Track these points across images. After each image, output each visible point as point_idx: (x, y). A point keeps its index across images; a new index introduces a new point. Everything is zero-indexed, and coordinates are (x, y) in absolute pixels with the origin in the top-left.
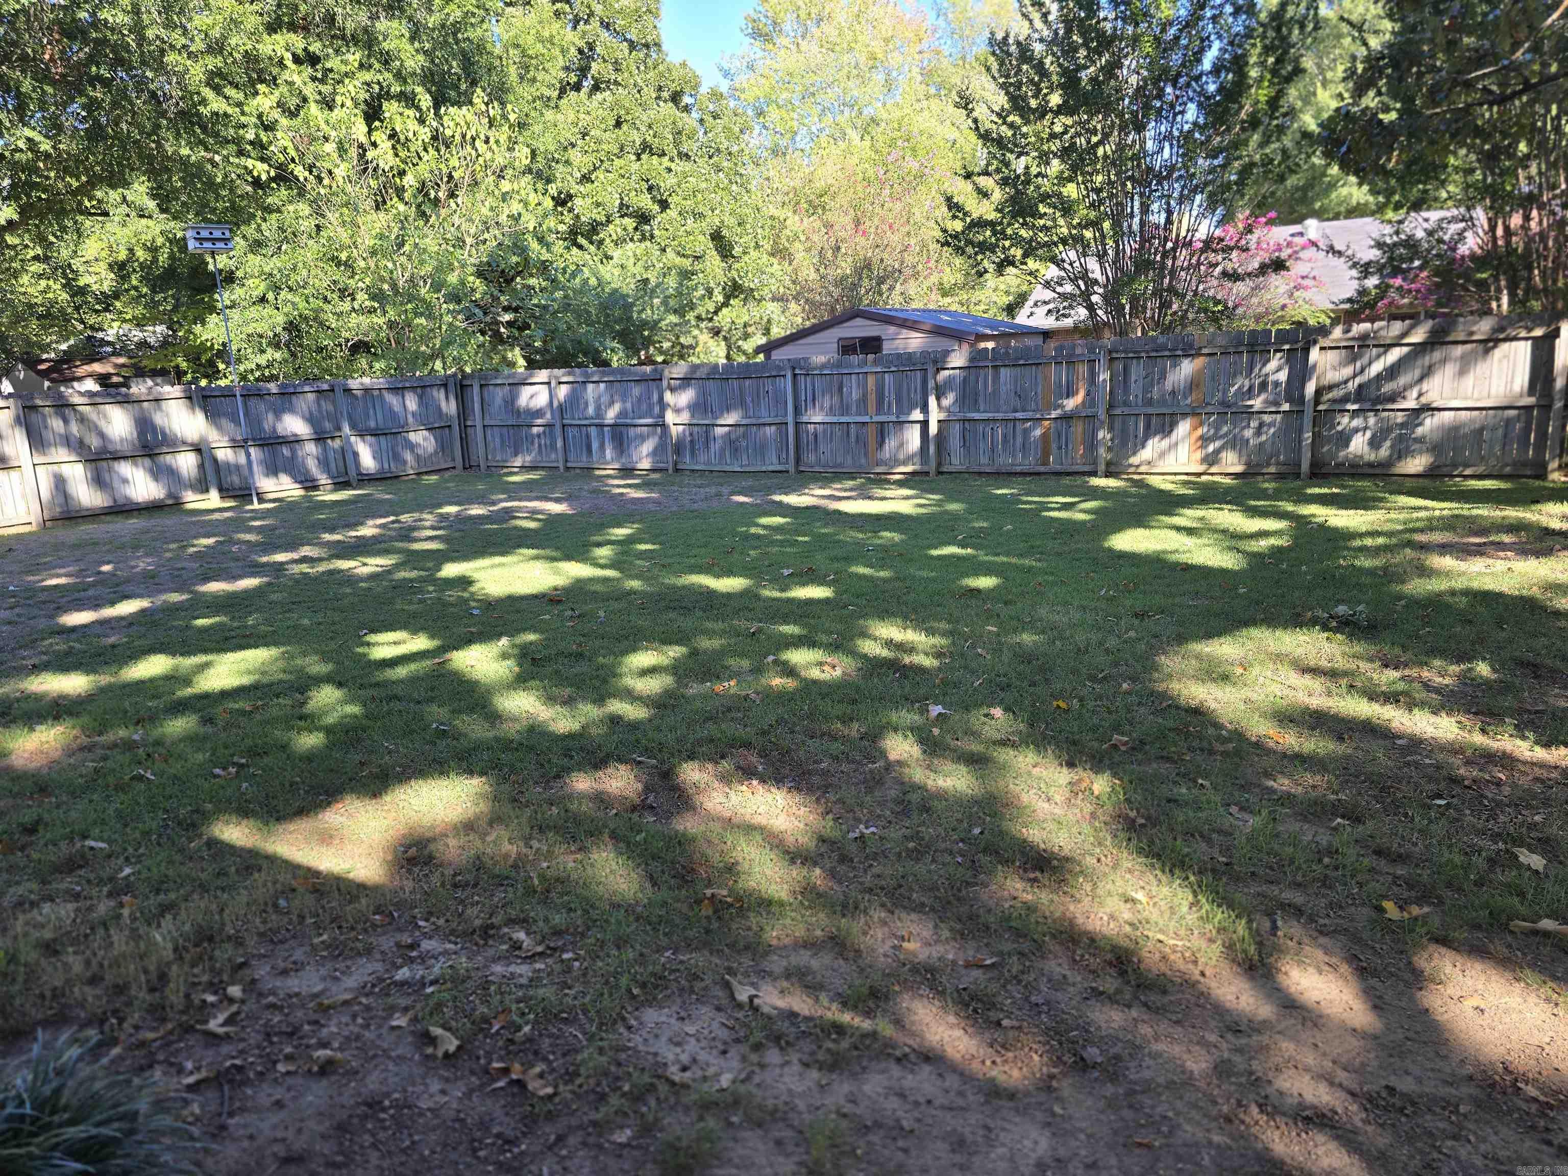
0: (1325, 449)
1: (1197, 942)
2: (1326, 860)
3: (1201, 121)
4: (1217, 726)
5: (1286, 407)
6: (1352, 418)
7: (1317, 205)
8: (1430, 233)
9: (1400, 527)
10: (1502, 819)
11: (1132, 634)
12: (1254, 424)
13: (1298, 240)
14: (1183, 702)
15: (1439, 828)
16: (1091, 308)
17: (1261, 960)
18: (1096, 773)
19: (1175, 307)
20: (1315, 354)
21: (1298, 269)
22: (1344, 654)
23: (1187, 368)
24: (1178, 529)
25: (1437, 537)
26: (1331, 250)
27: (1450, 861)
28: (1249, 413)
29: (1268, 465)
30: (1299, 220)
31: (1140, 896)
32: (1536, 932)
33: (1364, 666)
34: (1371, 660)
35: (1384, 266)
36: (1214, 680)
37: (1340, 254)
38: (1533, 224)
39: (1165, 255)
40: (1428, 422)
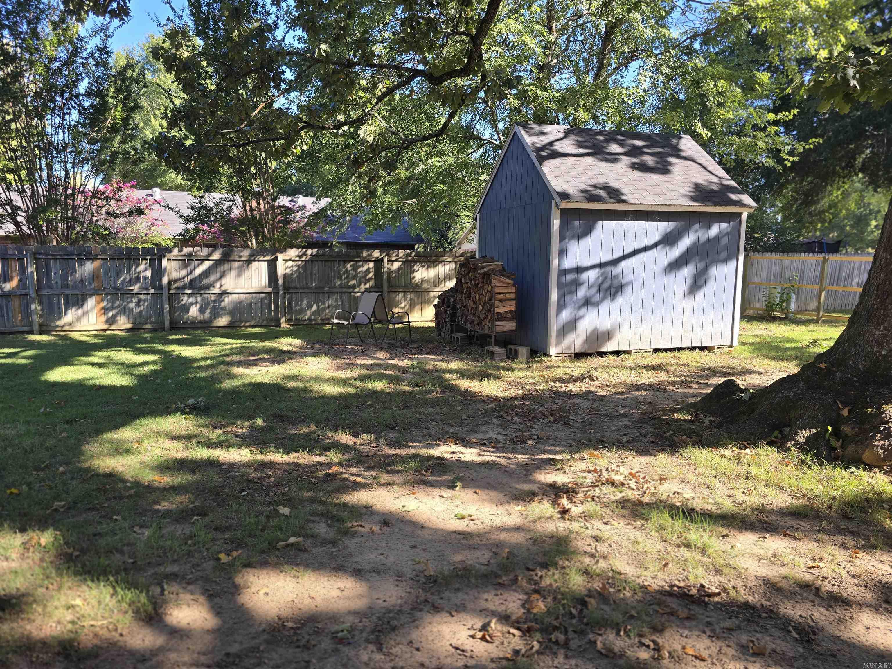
0: (177, 314)
1: (117, 616)
2: (190, 542)
3: (81, 121)
4: (124, 481)
5: (152, 291)
6: (189, 297)
7: (159, 181)
8: (217, 205)
9: (218, 354)
10: (272, 494)
11: (64, 434)
12: (135, 300)
13: (150, 198)
14: (101, 471)
15: (244, 508)
16: (17, 224)
17: (157, 613)
18: (43, 531)
19: (78, 229)
20: (165, 263)
21: (151, 215)
22: (194, 426)
23: (89, 267)
24: (93, 364)
25: (236, 358)
26: (167, 206)
27: (250, 522)
28: (132, 294)
29: (146, 323)
30: (150, 188)
31: (78, 602)
32: (287, 546)
33: (204, 430)
34: (207, 427)
35: (196, 218)
36: (121, 454)
37: (172, 209)
38: (262, 207)
39: (67, 196)
40: (226, 299)
